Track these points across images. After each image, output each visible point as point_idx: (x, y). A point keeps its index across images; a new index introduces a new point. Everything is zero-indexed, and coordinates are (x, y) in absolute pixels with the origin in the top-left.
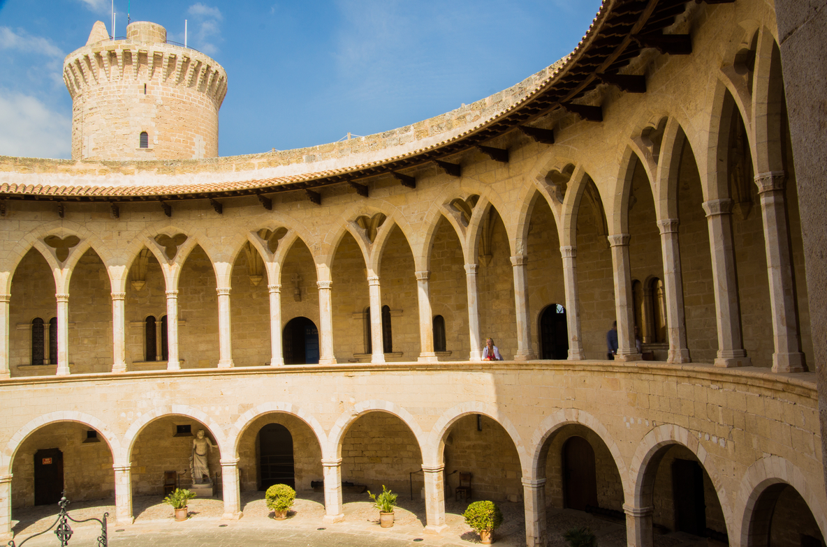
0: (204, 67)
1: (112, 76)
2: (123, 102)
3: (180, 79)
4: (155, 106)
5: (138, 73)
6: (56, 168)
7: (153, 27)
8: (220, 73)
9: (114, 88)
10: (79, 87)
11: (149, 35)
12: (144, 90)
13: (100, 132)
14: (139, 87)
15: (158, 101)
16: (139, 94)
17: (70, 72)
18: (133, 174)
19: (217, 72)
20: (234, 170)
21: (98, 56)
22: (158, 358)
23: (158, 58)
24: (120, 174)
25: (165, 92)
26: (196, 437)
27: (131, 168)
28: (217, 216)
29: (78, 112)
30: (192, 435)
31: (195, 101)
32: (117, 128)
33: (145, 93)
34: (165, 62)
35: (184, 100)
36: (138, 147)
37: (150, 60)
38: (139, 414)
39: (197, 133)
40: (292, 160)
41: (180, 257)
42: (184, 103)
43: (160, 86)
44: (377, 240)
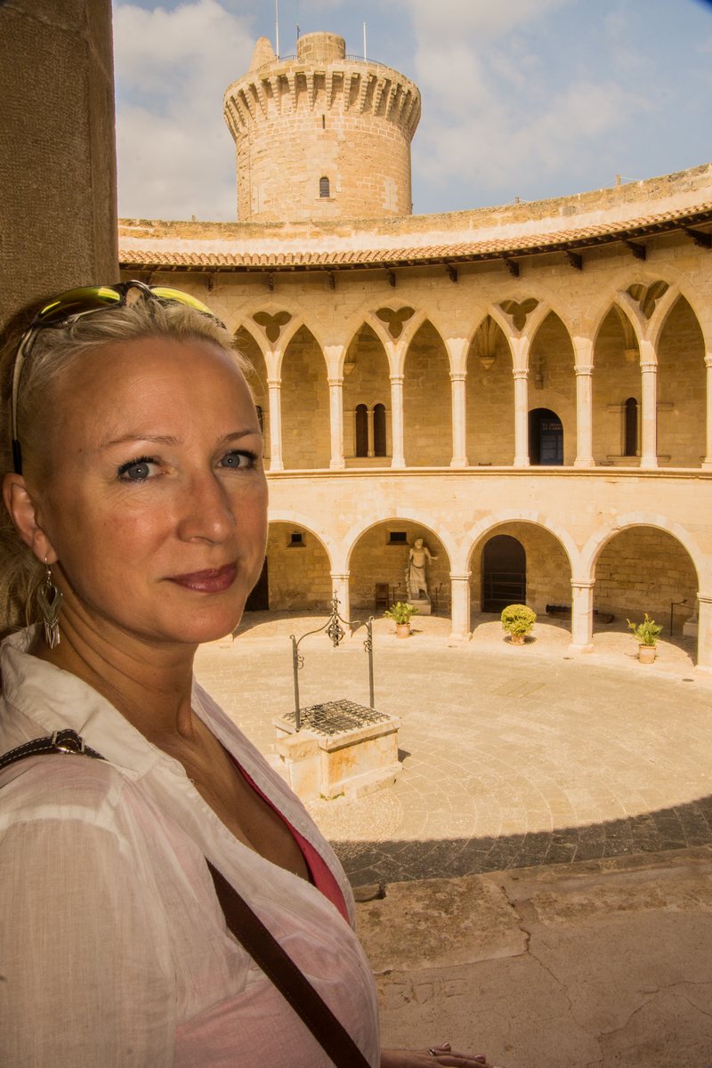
0: (394, 86)
1: (283, 108)
2: (298, 141)
3: (366, 107)
4: (336, 143)
5: (314, 102)
6: (263, 233)
7: (330, 38)
8: (413, 94)
9: (286, 124)
10: (244, 124)
11: (326, 49)
12: (321, 123)
13: (272, 180)
14: (316, 120)
15: (339, 137)
16: (316, 129)
17: (232, 106)
18: (349, 235)
19: (409, 92)
20: (471, 227)
21: (266, 84)
22: (371, 453)
23: (338, 80)
24: (335, 237)
25: (347, 124)
26: (413, 546)
27: (347, 228)
28: (451, 284)
29: (244, 157)
30: (407, 544)
31: (384, 133)
32: (292, 174)
33: (324, 128)
34: (347, 84)
35: (371, 133)
36: (318, 197)
37: (329, 83)
38: (359, 517)
39: (387, 174)
40: (544, 213)
41: (406, 335)
42: (371, 136)
43: (341, 116)
44: (655, 315)
